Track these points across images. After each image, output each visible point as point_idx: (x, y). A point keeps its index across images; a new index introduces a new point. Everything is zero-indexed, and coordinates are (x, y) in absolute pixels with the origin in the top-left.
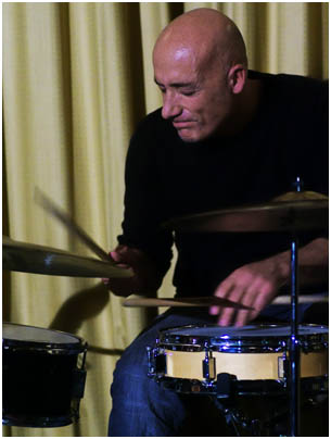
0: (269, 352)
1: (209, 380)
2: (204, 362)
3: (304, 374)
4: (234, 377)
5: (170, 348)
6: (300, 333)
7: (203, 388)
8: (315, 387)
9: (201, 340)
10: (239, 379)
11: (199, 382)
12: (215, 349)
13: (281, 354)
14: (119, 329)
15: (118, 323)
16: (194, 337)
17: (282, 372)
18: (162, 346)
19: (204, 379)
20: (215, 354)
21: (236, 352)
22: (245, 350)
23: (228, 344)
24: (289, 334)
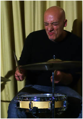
0: (46, 101)
1: (31, 109)
2: (29, 104)
3: (56, 107)
4: (38, 108)
5: (21, 100)
6: (55, 96)
7: (29, 111)
8: (59, 110)
9: (29, 98)
10: (39, 108)
11: (28, 109)
12: (32, 100)
13: (50, 102)
14: (7, 95)
15: (7, 94)
16: (27, 97)
17: (50, 106)
18: (18, 100)
19: (29, 108)
20: (32, 102)
21: (38, 101)
22: (41, 101)
23: (36, 99)
24: (52, 96)
